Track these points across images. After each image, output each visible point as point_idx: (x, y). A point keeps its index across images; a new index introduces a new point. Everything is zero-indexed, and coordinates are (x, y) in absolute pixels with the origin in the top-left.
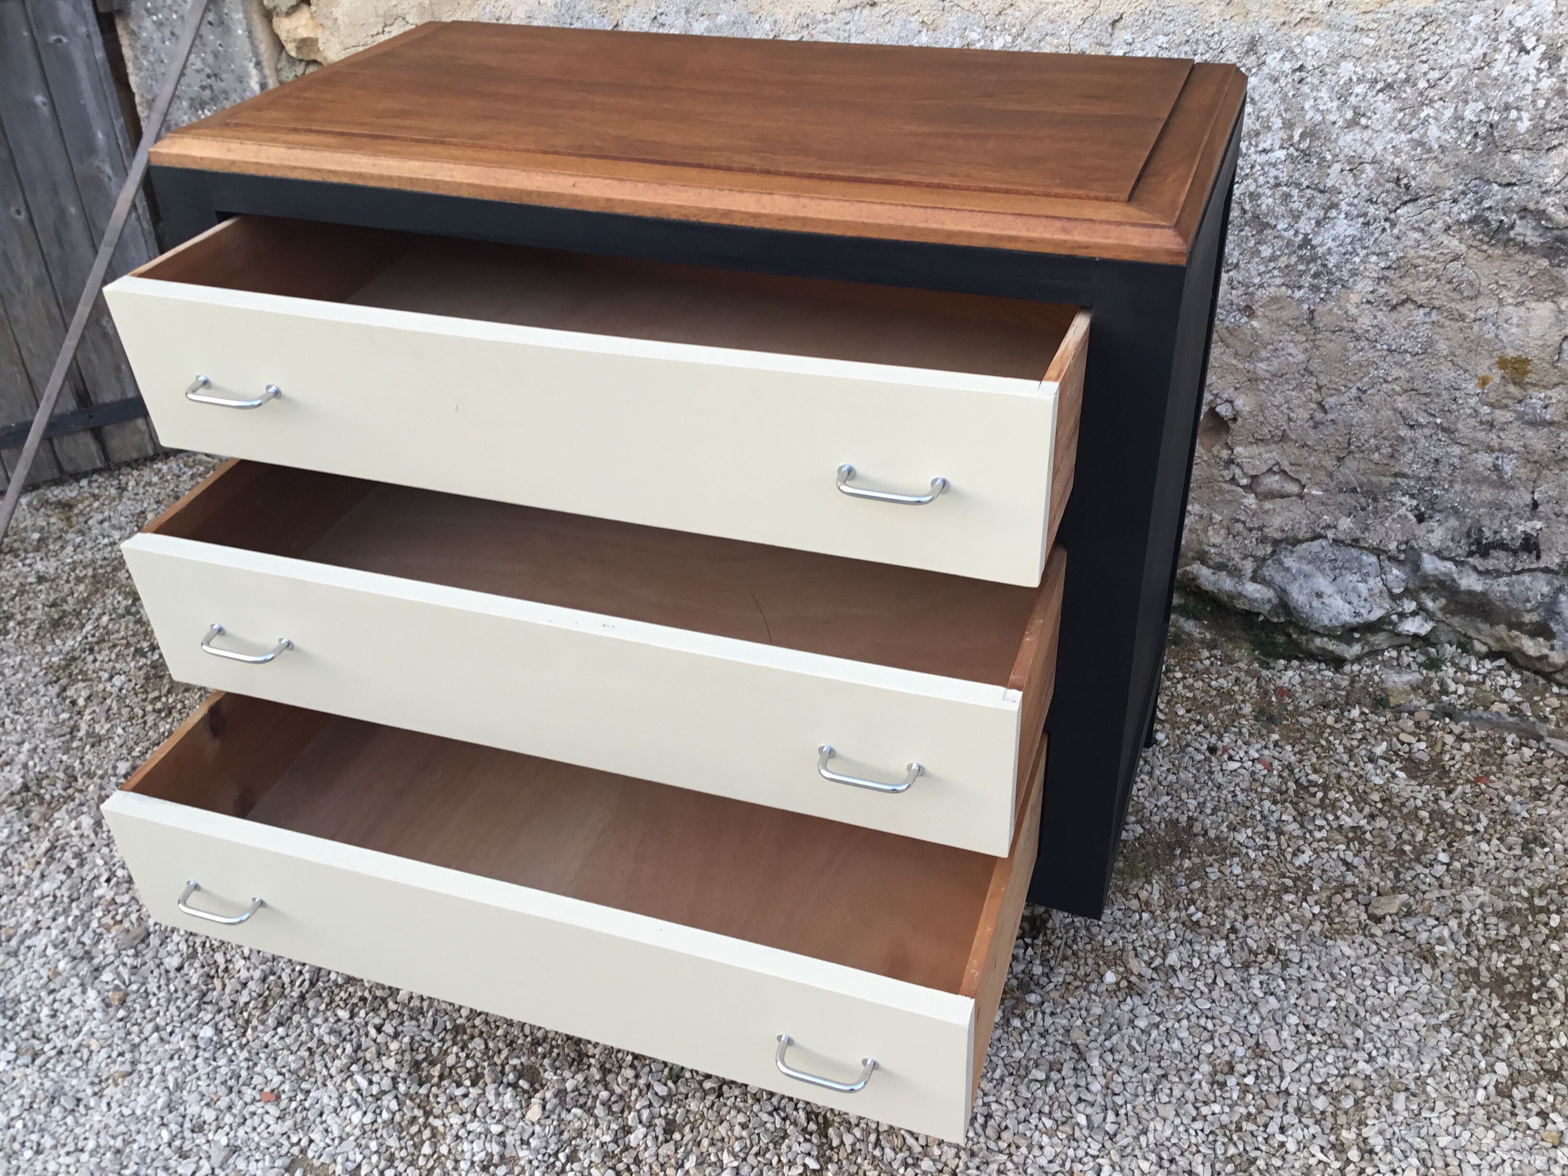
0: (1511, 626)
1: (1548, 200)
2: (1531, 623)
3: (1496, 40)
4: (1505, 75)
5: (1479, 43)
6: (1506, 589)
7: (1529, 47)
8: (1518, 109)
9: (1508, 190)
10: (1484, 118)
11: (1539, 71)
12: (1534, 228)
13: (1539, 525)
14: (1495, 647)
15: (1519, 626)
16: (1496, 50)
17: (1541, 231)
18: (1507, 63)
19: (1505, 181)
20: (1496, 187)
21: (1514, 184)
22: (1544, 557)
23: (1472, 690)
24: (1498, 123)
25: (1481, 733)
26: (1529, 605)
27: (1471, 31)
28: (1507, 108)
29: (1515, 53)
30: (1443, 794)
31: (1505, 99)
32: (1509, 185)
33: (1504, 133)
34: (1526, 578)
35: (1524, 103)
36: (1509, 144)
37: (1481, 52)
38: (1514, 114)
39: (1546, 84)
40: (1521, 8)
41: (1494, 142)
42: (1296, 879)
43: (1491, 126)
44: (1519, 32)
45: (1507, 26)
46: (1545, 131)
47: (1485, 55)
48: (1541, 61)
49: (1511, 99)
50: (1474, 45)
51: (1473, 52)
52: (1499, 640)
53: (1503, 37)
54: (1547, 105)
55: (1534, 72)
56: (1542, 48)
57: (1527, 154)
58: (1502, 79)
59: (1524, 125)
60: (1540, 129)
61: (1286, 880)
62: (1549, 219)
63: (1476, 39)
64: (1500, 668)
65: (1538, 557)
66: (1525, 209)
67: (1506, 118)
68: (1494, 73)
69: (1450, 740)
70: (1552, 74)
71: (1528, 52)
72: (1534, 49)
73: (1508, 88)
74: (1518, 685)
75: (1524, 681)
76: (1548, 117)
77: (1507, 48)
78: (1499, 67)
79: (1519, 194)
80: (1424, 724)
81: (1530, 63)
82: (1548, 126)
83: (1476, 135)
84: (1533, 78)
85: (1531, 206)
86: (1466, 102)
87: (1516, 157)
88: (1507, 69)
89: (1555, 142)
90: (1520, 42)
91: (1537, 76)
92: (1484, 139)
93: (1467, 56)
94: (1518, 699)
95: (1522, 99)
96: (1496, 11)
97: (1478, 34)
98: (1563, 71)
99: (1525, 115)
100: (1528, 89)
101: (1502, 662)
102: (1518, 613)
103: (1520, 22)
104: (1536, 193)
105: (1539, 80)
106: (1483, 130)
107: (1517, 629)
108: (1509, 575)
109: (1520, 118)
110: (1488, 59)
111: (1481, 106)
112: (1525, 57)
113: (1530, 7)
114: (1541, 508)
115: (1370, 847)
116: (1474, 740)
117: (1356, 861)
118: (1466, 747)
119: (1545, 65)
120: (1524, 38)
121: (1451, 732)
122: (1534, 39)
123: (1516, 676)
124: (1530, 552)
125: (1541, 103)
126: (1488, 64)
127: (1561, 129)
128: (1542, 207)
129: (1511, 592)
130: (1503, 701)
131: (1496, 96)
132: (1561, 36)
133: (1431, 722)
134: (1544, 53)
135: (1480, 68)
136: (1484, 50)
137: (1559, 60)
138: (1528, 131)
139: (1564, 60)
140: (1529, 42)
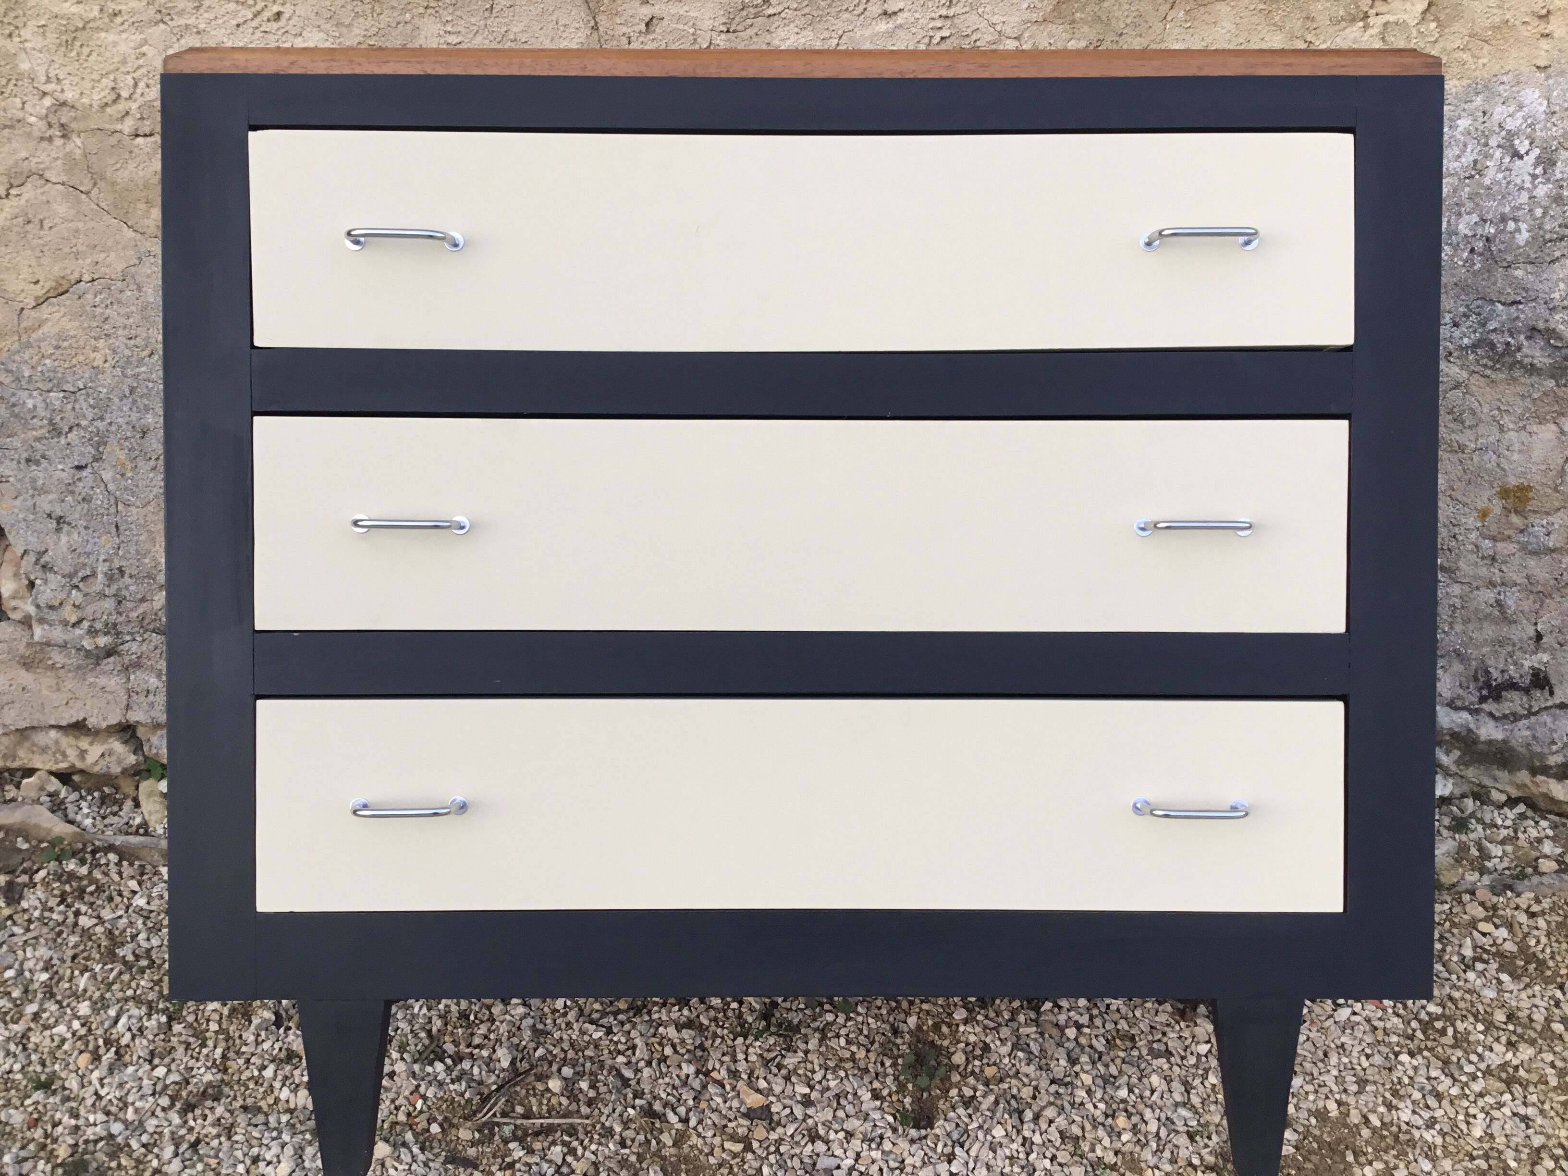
0: (1534, 772)
1: (1557, 317)
2: (1558, 766)
3: (1486, 145)
4: (1498, 183)
5: (1469, 150)
6: (1528, 733)
7: (1522, 152)
8: (1516, 220)
9: (1513, 309)
10: (1479, 231)
11: (1534, 177)
12: (1542, 349)
13: (1546, 657)
14: (1515, 793)
15: (1545, 770)
16: (1487, 156)
17: (1549, 351)
18: (1500, 170)
19: (1510, 299)
20: (1500, 307)
21: (1520, 303)
22: (1557, 691)
23: (1509, 848)
24: (1495, 236)
25: (1546, 904)
26: (1554, 748)
27: (1459, 137)
28: (1504, 219)
29: (1507, 159)
30: (1559, 994)
31: (1501, 209)
32: (1514, 303)
33: (1502, 247)
34: (1545, 717)
35: (1520, 213)
36: (1509, 259)
37: (1472, 159)
38: (1511, 225)
39: (1542, 191)
40: (1511, 109)
41: (1493, 258)
42: (1486, 1157)
43: (1488, 239)
44: (1511, 136)
45: (1497, 129)
46: (1546, 242)
47: (1475, 162)
48: (1536, 165)
49: (1507, 209)
50: (1463, 151)
51: (1463, 160)
52: (1521, 786)
53: (1493, 142)
54: (1545, 213)
55: (1528, 178)
56: (1537, 152)
57: (1529, 268)
58: (1495, 188)
59: (1523, 237)
60: (1540, 241)
61: (1477, 1162)
62: (1560, 338)
63: (1465, 145)
64: (1522, 816)
65: (1552, 693)
66: (1534, 329)
67: (1503, 231)
68: (1487, 181)
69: (1523, 918)
70: (1548, 180)
71: (1521, 157)
72: (1527, 153)
73: (1503, 197)
74: (1550, 833)
75: (1554, 826)
76: (1548, 227)
77: (1498, 154)
78: (1491, 175)
79: (1526, 313)
80: (1489, 904)
81: (1525, 167)
82: (1547, 237)
83: (1472, 251)
84: (1528, 185)
85: (1541, 325)
86: (1459, 215)
87: (1519, 273)
88: (1500, 176)
89: (1557, 254)
90: (1512, 146)
91: (1532, 183)
92: (1481, 254)
93: (1456, 164)
94: (1559, 851)
95: (1519, 208)
96: (1484, 113)
97: (1468, 139)
98: (1559, 176)
99: (1523, 226)
100: (1524, 197)
101: (1521, 808)
102: (1542, 756)
103: (1510, 125)
104: (1542, 310)
105: (1535, 187)
106: (1479, 245)
107: (1541, 774)
108: (1527, 717)
109: (1518, 230)
110: (1479, 166)
111: (1475, 218)
112: (1519, 163)
113: (1521, 107)
114: (1545, 640)
115: (1531, 1089)
116: (1543, 913)
117: (1531, 1111)
118: (1541, 923)
119: (1539, 171)
120: (1517, 142)
121: (1517, 908)
122: (1527, 142)
123: (1544, 824)
124: (1543, 688)
125: (1539, 212)
126: (1479, 173)
127: (1561, 239)
128: (1553, 326)
129: (1534, 737)
130: (1546, 857)
131: (1492, 207)
132: (1555, 138)
133: (1495, 899)
134: (1539, 157)
135: (1472, 177)
136: (1475, 156)
137: (1554, 164)
138: (1528, 243)
139: (1559, 164)
140: (1522, 146)
